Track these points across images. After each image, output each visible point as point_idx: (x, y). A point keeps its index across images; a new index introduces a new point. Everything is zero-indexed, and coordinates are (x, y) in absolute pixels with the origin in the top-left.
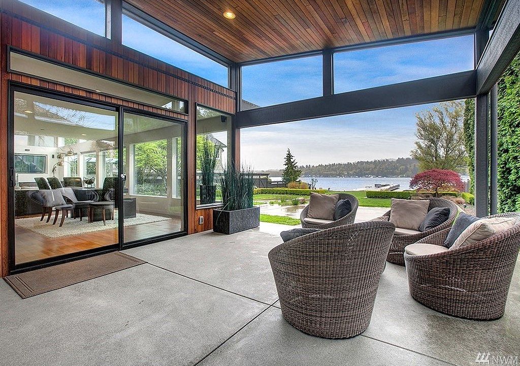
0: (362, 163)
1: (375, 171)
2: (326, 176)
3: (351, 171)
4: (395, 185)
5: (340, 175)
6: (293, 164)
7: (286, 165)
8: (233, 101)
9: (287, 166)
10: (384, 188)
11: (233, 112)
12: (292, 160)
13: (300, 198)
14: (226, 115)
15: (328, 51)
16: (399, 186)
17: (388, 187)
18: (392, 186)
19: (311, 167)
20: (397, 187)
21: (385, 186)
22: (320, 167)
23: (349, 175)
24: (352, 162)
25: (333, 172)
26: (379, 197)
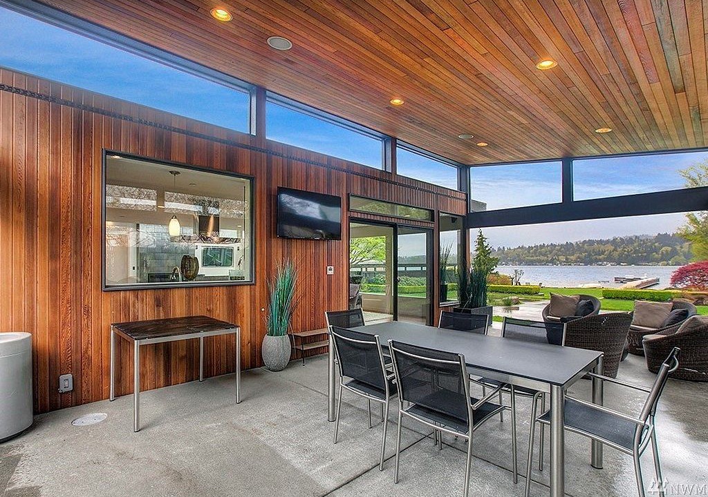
0: (591, 242)
1: (616, 254)
2: (531, 263)
3: (573, 255)
4: (650, 279)
5: (553, 262)
6: (487, 249)
7: (476, 251)
8: (464, 203)
9: (478, 252)
10: (630, 285)
11: (464, 214)
12: (485, 244)
13: (513, 297)
14: (455, 217)
15: (567, 161)
16: (658, 280)
17: (639, 282)
18: (645, 280)
19: (506, 249)
20: (656, 282)
21: (632, 280)
22: (520, 250)
23: (568, 262)
24: (573, 242)
25: (542, 258)
26: (622, 298)
